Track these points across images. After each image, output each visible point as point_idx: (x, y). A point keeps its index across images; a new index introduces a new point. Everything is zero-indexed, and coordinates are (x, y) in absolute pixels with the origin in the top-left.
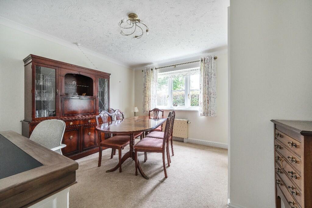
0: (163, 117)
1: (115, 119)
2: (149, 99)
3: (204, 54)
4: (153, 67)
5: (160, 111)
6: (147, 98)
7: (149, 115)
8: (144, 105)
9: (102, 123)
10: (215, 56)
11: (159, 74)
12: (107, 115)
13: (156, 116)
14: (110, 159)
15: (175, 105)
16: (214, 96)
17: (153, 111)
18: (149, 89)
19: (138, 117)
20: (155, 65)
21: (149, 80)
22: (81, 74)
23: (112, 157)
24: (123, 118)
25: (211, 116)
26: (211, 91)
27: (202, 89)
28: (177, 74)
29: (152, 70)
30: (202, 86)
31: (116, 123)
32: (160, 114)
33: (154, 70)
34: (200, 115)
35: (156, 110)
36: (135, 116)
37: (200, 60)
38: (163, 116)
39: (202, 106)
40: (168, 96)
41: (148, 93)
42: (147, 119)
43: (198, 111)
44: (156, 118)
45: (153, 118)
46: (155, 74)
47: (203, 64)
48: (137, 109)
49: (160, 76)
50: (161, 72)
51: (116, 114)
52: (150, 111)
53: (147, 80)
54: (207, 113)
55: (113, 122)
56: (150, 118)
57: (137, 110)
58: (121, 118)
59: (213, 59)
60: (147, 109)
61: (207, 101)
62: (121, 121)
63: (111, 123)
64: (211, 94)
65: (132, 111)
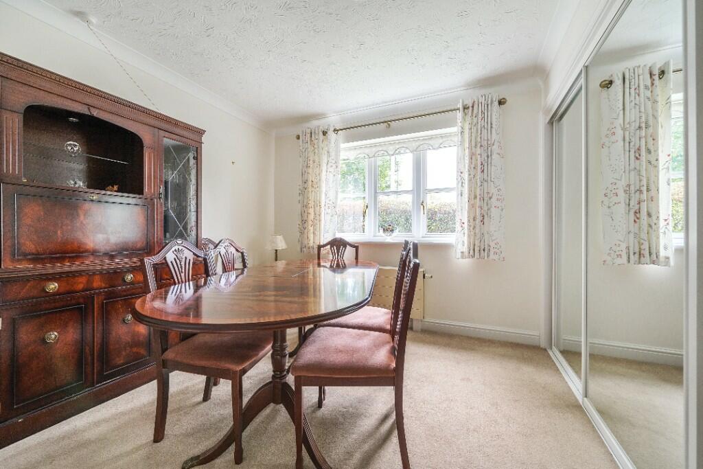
0: (357, 262)
1: (219, 269)
2: (318, 215)
3: (470, 91)
4: (329, 125)
5: (348, 247)
6: (311, 211)
7: (319, 258)
8: (303, 230)
9: (170, 285)
10: (501, 97)
11: (343, 146)
12: (190, 256)
13: (338, 261)
14: (199, 403)
15: (388, 229)
16: (498, 204)
17: (329, 246)
18: (316, 185)
19: (284, 262)
20: (333, 120)
21: (317, 160)
22: (95, 113)
23: (206, 397)
24: (245, 266)
25: (492, 256)
26: (493, 190)
27: (466, 186)
28: (391, 148)
29: (325, 133)
30: (466, 176)
31: (223, 281)
32: (349, 253)
33: (332, 135)
34: (459, 255)
35: (338, 244)
36: (276, 260)
37: (460, 106)
38: (357, 258)
39: (466, 232)
40: (367, 206)
41: (312, 196)
42: (311, 268)
43: (453, 246)
44: (338, 265)
45: (328, 265)
46: (332, 144)
47: (468, 118)
48: (283, 242)
49: (347, 151)
50: (349, 139)
51: (223, 251)
52: (320, 247)
53: (311, 162)
54: (479, 250)
55: (213, 278)
56: (319, 265)
57: (281, 244)
58: (238, 265)
59: (496, 103)
60: (312, 241)
61: (479, 218)
62: (237, 277)
63: (205, 283)
64: (490, 198)
65: (269, 249)
